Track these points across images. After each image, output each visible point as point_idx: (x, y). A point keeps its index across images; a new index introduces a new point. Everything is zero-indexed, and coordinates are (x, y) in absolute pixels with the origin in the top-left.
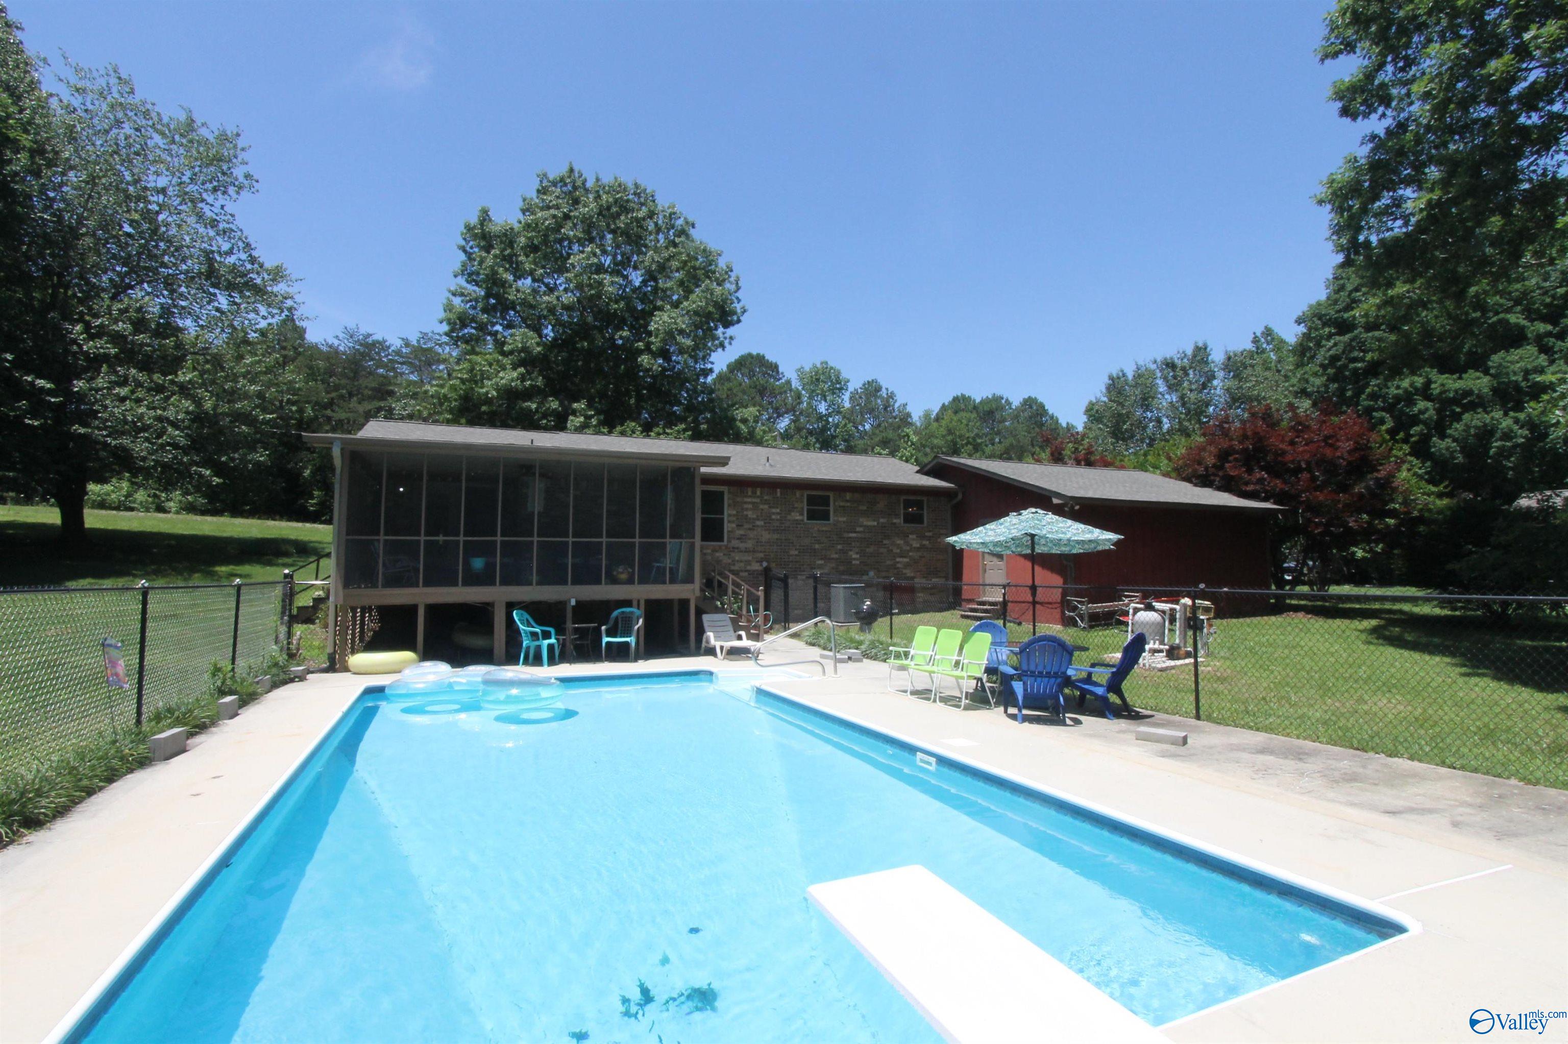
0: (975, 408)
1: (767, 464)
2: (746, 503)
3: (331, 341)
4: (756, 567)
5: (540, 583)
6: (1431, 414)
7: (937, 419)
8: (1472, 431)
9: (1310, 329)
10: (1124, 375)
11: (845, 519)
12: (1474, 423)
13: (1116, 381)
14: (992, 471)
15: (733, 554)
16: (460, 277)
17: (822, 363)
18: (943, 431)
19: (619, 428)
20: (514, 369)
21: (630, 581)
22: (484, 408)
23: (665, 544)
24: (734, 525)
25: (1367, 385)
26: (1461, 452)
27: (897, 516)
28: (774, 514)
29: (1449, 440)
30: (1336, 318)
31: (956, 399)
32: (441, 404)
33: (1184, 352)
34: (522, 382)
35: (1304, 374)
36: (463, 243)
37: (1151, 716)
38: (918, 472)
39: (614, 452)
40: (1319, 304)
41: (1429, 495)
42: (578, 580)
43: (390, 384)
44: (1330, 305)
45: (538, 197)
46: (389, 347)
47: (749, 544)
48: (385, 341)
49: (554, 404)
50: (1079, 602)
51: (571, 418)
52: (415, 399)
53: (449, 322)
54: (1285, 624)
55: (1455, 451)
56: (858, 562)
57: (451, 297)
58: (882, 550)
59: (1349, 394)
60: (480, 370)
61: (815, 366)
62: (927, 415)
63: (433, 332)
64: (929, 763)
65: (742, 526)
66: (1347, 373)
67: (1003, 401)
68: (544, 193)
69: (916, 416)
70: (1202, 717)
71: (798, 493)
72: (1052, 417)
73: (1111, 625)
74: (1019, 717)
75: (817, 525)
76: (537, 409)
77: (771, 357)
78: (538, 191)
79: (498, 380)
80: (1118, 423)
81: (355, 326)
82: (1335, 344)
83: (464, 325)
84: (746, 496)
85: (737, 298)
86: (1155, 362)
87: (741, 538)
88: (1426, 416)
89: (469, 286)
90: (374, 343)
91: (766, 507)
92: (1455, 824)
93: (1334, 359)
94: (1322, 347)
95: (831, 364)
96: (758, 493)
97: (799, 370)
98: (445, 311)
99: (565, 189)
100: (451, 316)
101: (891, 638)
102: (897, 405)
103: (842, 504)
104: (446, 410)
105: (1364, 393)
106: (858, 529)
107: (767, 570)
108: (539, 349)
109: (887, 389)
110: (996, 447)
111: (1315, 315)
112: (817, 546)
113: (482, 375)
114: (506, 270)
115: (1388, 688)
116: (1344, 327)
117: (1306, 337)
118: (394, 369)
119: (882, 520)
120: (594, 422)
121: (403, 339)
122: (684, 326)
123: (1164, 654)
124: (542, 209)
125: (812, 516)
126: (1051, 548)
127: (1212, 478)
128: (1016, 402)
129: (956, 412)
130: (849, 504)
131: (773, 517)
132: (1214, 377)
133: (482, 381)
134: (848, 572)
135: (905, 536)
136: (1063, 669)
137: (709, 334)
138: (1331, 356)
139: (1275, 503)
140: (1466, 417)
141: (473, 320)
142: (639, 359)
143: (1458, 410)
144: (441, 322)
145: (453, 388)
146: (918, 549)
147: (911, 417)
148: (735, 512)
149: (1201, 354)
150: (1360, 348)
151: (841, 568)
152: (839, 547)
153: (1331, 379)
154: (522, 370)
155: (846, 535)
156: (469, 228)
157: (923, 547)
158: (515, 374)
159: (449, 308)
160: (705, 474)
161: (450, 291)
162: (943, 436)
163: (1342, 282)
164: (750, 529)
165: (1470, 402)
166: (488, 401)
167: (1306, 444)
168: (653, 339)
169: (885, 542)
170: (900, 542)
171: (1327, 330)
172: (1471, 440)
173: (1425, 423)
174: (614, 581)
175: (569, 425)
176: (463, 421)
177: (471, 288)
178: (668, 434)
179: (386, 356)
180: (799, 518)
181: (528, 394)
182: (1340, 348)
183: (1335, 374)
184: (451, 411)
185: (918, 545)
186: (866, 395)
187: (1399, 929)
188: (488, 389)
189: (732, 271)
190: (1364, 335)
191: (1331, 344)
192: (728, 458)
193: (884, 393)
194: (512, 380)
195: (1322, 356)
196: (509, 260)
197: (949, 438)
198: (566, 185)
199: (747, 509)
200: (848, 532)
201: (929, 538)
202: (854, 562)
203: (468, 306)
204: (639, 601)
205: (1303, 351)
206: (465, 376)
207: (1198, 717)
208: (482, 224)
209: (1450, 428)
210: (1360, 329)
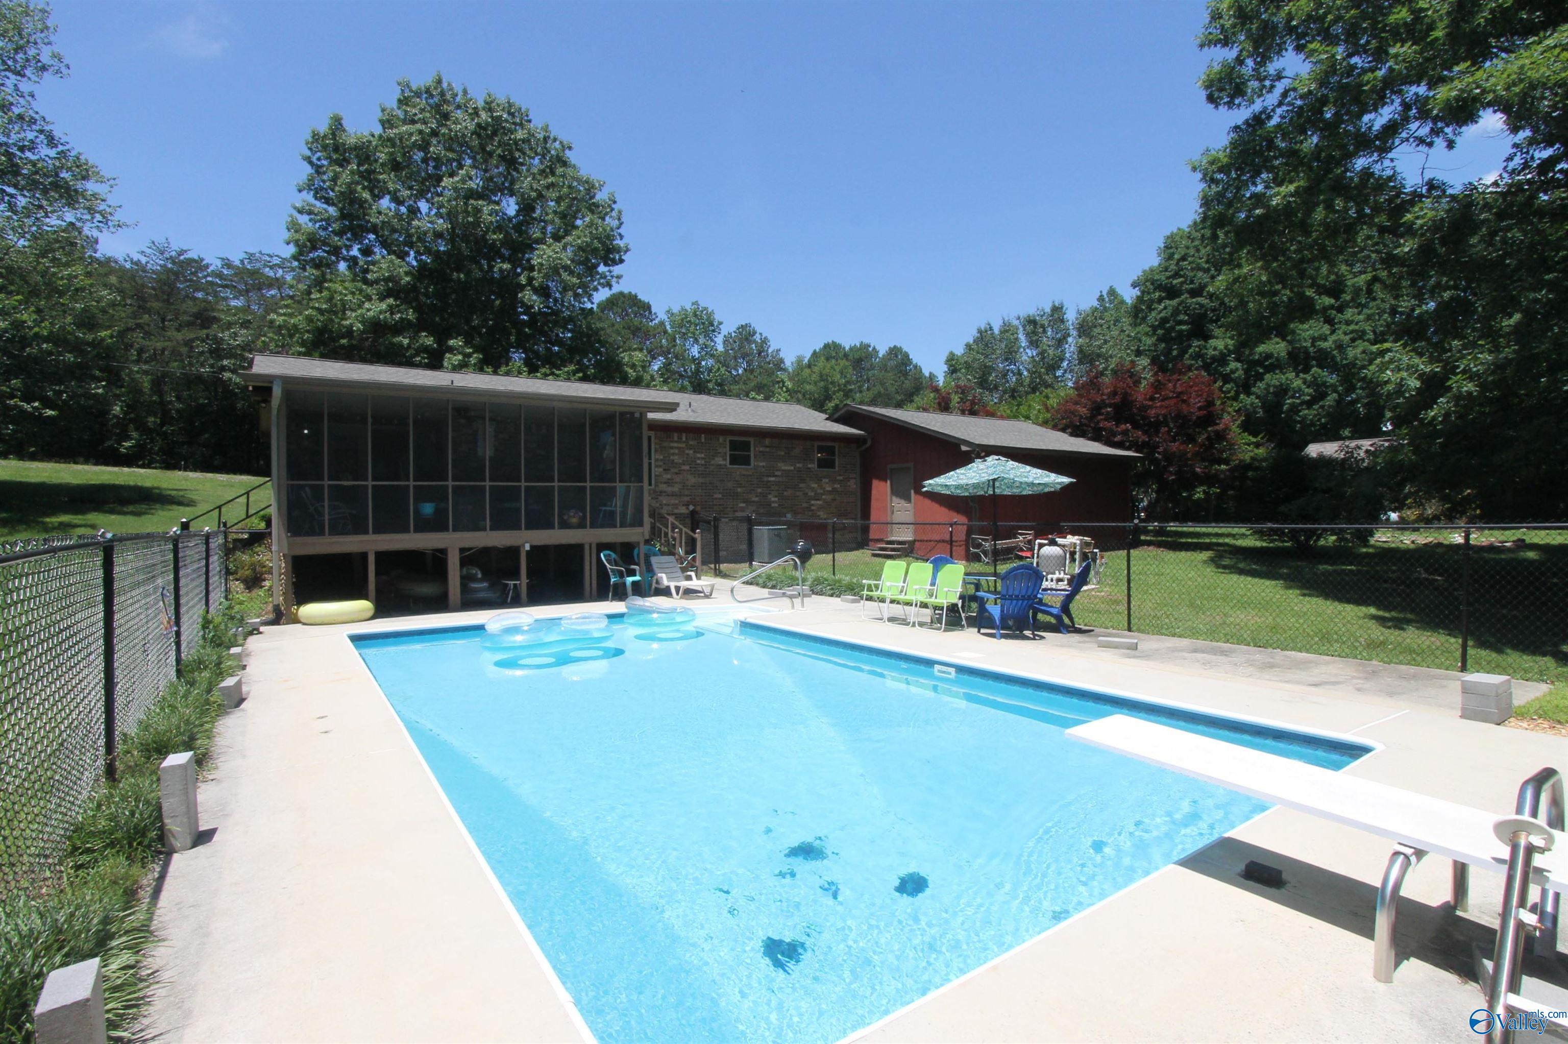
0: (846, 356)
1: (690, 410)
2: (672, 448)
3: (136, 257)
4: (683, 510)
5: (493, 528)
6: (1240, 373)
7: (809, 366)
8: (1271, 390)
9: (1143, 292)
10: (991, 329)
11: (764, 464)
12: (1273, 383)
13: (984, 334)
14: (903, 419)
15: (661, 498)
16: (305, 192)
17: (693, 304)
18: (815, 377)
19: (504, 369)
20: (382, 298)
21: (581, 525)
22: (344, 341)
23: (615, 487)
24: (661, 470)
25: (1190, 346)
26: (1262, 407)
27: (812, 461)
28: (699, 458)
29: (1253, 397)
30: (1166, 284)
31: (827, 346)
32: (291, 336)
33: (1043, 310)
34: (392, 314)
35: (1138, 333)
36: (309, 153)
37: (1093, 631)
38: (827, 419)
39: (567, 396)
40: (1152, 270)
41: (1249, 445)
42: (532, 525)
43: (213, 310)
44: (1161, 272)
45: (399, 108)
46: (207, 266)
47: (676, 489)
48: (202, 260)
49: (429, 341)
50: (983, 540)
51: (448, 355)
52: (247, 328)
53: (297, 243)
54: (1146, 555)
55: (1257, 407)
56: (776, 505)
57: (296, 214)
58: (798, 494)
59: (1175, 353)
60: (341, 300)
61: (683, 309)
62: (799, 360)
63: (260, 253)
64: (950, 674)
65: (669, 470)
66: (1173, 334)
67: (870, 349)
68: (407, 105)
69: (789, 361)
70: (1134, 628)
71: (721, 439)
72: (916, 367)
73: (1011, 558)
74: (998, 635)
75: (740, 469)
76: (409, 346)
77: (643, 297)
78: (400, 101)
79: (364, 311)
80: (984, 375)
81: (164, 240)
82: (1165, 308)
83: (314, 248)
84: (672, 442)
85: (620, 235)
86: (1019, 318)
87: (668, 483)
88: (1236, 375)
89: (318, 204)
90: (190, 261)
91: (691, 452)
92: (1359, 690)
93: (1164, 320)
94: (1154, 309)
95: (702, 304)
96: (684, 439)
97: (668, 312)
98: (289, 230)
99: (431, 101)
100: (297, 236)
101: (834, 574)
102: (770, 351)
103: (761, 449)
104: (298, 342)
105: (1187, 353)
106: (777, 473)
107: (693, 513)
108: (408, 279)
109: (761, 334)
110: (864, 394)
111: (1147, 281)
112: (739, 490)
113: (344, 305)
114: (364, 188)
115: (1244, 605)
116: (1171, 292)
117: (1140, 299)
118: (216, 294)
119: (798, 465)
120: (473, 360)
121: (223, 259)
122: (569, 262)
123: (1066, 582)
124: (405, 122)
125: (734, 460)
126: (1004, 490)
127: (1085, 428)
128: (882, 351)
129: (828, 359)
130: (768, 450)
131: (698, 462)
132: (1069, 335)
133: (344, 313)
134: (770, 516)
135: (819, 480)
136: (1035, 593)
137: (591, 270)
138: (1161, 318)
139: (1137, 451)
140: (1268, 377)
141: (325, 243)
142: (520, 295)
143: (1261, 371)
144: (288, 243)
145: (309, 319)
146: (830, 492)
147: (784, 363)
148: (662, 457)
149: (1057, 310)
150: (1185, 312)
151: (762, 511)
152: (759, 490)
153: (1160, 340)
154: (391, 301)
155: (765, 479)
156: (316, 136)
157: (834, 491)
158: (384, 306)
159: (293, 226)
160: (654, 420)
161: (295, 208)
162: (815, 383)
163: (1172, 251)
164: (676, 473)
165: (1271, 364)
166: (349, 333)
167: (1163, 400)
168: (535, 274)
169: (801, 485)
170: (815, 485)
171: (1157, 294)
172: (1270, 397)
173: (1234, 381)
174: (564, 525)
175: (445, 364)
176: (317, 354)
177: (319, 205)
178: (558, 376)
179: (205, 277)
180: (723, 463)
181: (399, 328)
182: (1170, 311)
183: (1164, 334)
184: (303, 343)
185: (830, 489)
186: (740, 339)
187: (1365, 750)
188: (353, 320)
189: (615, 202)
190: (1189, 301)
191: (1161, 307)
192: (677, 404)
193: (757, 338)
194: (381, 312)
195: (1153, 317)
196: (369, 178)
197: (822, 384)
198: (432, 96)
199: (673, 454)
200: (768, 476)
201: (840, 482)
202: (773, 505)
203: (317, 225)
204: (590, 545)
205: (1138, 312)
206: (324, 306)
207: (1129, 629)
208: (334, 134)
209: (1255, 386)
210: (1186, 295)
